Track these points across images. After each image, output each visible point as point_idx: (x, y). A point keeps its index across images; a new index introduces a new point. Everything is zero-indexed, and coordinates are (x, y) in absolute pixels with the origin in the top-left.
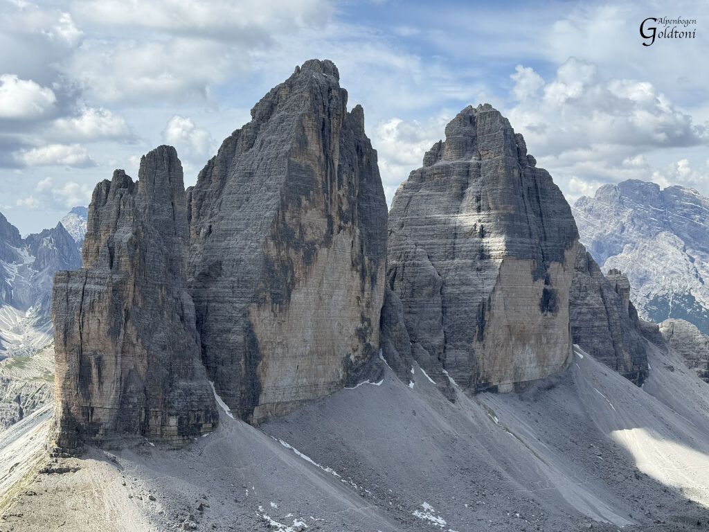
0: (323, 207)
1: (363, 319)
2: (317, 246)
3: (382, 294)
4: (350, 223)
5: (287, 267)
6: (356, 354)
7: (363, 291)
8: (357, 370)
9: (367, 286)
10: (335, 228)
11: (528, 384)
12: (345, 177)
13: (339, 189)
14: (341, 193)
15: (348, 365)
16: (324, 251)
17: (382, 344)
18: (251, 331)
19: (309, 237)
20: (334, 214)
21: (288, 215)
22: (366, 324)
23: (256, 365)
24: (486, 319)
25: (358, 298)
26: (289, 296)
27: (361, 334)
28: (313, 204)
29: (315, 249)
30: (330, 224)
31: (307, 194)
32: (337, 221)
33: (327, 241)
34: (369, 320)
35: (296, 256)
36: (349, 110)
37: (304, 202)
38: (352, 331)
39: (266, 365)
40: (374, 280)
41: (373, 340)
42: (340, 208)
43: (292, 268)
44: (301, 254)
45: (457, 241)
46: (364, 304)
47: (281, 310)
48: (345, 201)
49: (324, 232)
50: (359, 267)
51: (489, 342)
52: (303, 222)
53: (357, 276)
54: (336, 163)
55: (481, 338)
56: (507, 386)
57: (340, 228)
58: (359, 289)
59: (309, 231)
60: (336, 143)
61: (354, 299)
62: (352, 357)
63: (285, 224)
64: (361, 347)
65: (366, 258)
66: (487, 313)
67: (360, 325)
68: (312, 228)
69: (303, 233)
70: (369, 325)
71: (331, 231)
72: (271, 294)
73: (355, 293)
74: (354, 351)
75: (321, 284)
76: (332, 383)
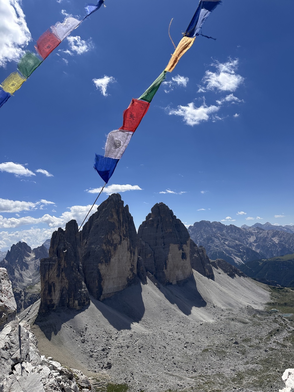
0: (118, 233)
1: (132, 265)
2: (117, 245)
3: (137, 257)
4: (126, 238)
5: (109, 252)
6: (130, 276)
7: (131, 257)
8: (131, 281)
9: (132, 255)
10: (122, 239)
11: (180, 281)
12: (124, 225)
13: (123, 228)
14: (123, 229)
15: (128, 279)
16: (119, 246)
17: (138, 273)
18: (99, 272)
19: (115, 242)
20: (122, 235)
21: (109, 236)
22: (133, 267)
23: (101, 282)
24: (167, 262)
25: (130, 259)
26: (110, 260)
27: (132, 270)
28: (116, 232)
29: (117, 246)
30: (121, 238)
31: (114, 230)
32: (123, 237)
33: (120, 243)
34: (133, 266)
35: (112, 248)
36: (124, 206)
37: (113, 232)
38: (129, 269)
39: (104, 282)
40: (134, 254)
41: (135, 272)
42: (123, 233)
43: (110, 252)
44: (113, 247)
45: (157, 240)
46: (132, 261)
47: (108, 265)
48: (125, 231)
49: (119, 240)
50: (130, 250)
51: (168, 269)
52: (113, 238)
53: (129, 253)
54: (122, 221)
55: (166, 268)
56: (174, 282)
57: (124, 239)
58: (130, 256)
59: (115, 241)
60: (121, 215)
61: (129, 260)
62: (129, 277)
63: (108, 239)
64: (132, 274)
65: (132, 247)
66: (167, 261)
67: (131, 267)
68: (116, 239)
69: (113, 241)
70: (134, 267)
71: (121, 240)
72: (105, 260)
73: (129, 258)
74: (130, 275)
75: (119, 256)
76: (124, 286)
